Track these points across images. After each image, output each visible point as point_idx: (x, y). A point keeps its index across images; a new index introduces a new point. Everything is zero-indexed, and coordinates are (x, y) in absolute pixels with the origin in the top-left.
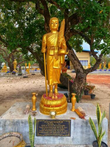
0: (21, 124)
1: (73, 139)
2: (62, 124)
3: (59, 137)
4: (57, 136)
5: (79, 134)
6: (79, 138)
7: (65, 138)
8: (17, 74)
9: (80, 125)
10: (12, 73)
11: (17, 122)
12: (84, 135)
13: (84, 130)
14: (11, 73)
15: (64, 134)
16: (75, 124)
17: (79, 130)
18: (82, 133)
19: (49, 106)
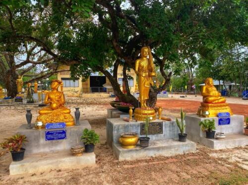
0: (130, 127)
1: (164, 135)
2: (157, 125)
3: (155, 135)
4: (154, 134)
5: (168, 132)
6: (168, 134)
7: (159, 135)
8: (25, 101)
9: (168, 126)
10: (16, 99)
11: (127, 126)
12: (171, 132)
13: (171, 129)
14: (14, 99)
15: (159, 132)
16: (165, 124)
17: (168, 129)
18: (170, 131)
19: (146, 114)
